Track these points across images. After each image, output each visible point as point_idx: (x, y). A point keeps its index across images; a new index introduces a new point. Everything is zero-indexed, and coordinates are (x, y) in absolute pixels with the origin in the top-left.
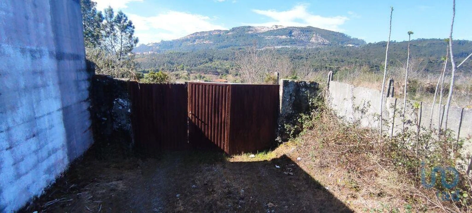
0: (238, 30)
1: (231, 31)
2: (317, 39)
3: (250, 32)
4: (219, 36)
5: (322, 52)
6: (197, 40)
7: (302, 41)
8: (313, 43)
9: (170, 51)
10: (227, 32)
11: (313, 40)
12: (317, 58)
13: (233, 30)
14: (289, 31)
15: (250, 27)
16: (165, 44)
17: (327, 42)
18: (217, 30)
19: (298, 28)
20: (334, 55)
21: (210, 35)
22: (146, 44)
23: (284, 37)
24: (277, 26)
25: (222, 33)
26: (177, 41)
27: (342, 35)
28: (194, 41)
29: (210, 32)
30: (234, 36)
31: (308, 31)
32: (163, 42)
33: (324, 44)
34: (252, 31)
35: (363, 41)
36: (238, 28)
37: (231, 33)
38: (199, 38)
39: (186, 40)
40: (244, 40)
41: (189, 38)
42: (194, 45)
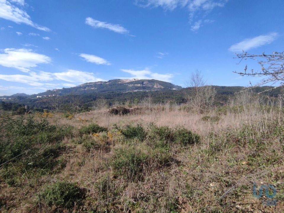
0: (112, 81)
1: (108, 82)
2: (157, 86)
3: (119, 83)
4: (100, 85)
5: (159, 93)
6: (87, 87)
7: (149, 87)
8: (155, 88)
9: (69, 94)
10: (106, 82)
11: (155, 87)
12: (157, 96)
13: (110, 81)
14: (142, 82)
15: (119, 80)
17: (163, 87)
18: (100, 82)
19: (146, 80)
20: (165, 94)
21: (95, 84)
22: (52, 90)
23: (139, 85)
24: (135, 79)
25: (103, 83)
26: (74, 88)
27: (170, 84)
28: (85, 88)
29: (95, 82)
30: (110, 85)
31: (153, 81)
32: (64, 89)
33: (161, 89)
34: (121, 82)
35: (181, 87)
36: (113, 80)
37: (108, 83)
38: (88, 86)
39: (80, 87)
40: (116, 87)
41: (82, 86)
42: (85, 91)
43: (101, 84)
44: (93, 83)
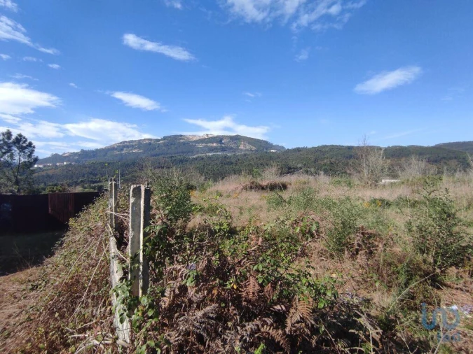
0: (169, 139)
1: (161, 140)
2: (245, 146)
3: (182, 141)
4: (148, 145)
5: (249, 157)
6: (125, 149)
7: (232, 148)
8: (242, 150)
9: (93, 160)
10: (158, 140)
11: (242, 147)
12: (246, 163)
13: (165, 138)
14: (219, 139)
15: (181, 136)
16: (85, 154)
17: (254, 148)
18: (147, 139)
19: (227, 136)
20: (260, 159)
21: (140, 143)
22: (61, 154)
23: (215, 144)
24: (207, 135)
25: (152, 142)
26: (102, 150)
27: (266, 142)
28: (122, 150)
29: (140, 141)
30: (165, 145)
31: (237, 139)
32: (83, 151)
33: (251, 150)
34: (184, 139)
35: (283, 147)
36: (170, 137)
37: (162, 142)
38: (127, 147)
39: (112, 149)
40: (176, 148)
41: (116, 147)
42: (121, 154)
43: (150, 144)
44: (135, 141)
